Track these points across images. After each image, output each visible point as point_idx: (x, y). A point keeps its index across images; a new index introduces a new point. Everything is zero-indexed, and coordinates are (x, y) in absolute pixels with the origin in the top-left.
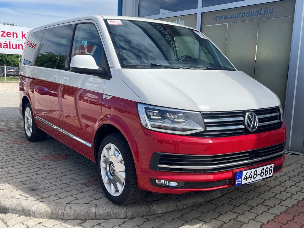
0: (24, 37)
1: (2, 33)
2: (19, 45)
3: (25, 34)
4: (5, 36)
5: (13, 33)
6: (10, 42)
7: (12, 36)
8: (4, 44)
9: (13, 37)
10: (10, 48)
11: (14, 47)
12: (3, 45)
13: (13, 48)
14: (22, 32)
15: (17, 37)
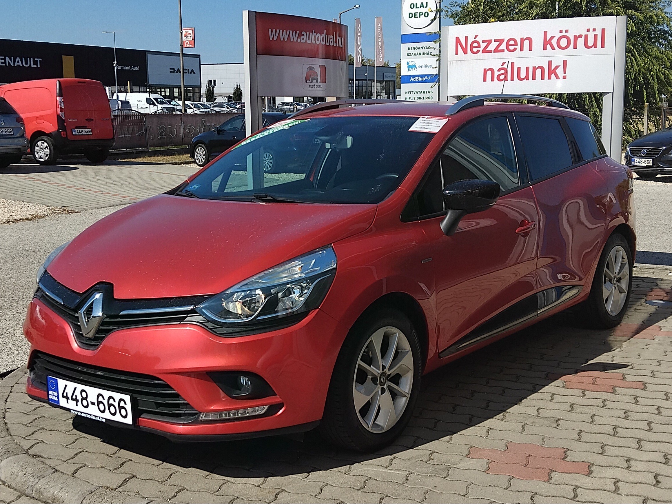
0: (548, 46)
1: (498, 43)
2: (534, 69)
3: (552, 37)
4: (503, 51)
5: (522, 40)
6: (513, 64)
7: (518, 47)
8: (499, 70)
9: (522, 50)
10: (512, 79)
11: (523, 75)
12: (496, 73)
13: (520, 79)
14: (545, 33)
15: (530, 49)
